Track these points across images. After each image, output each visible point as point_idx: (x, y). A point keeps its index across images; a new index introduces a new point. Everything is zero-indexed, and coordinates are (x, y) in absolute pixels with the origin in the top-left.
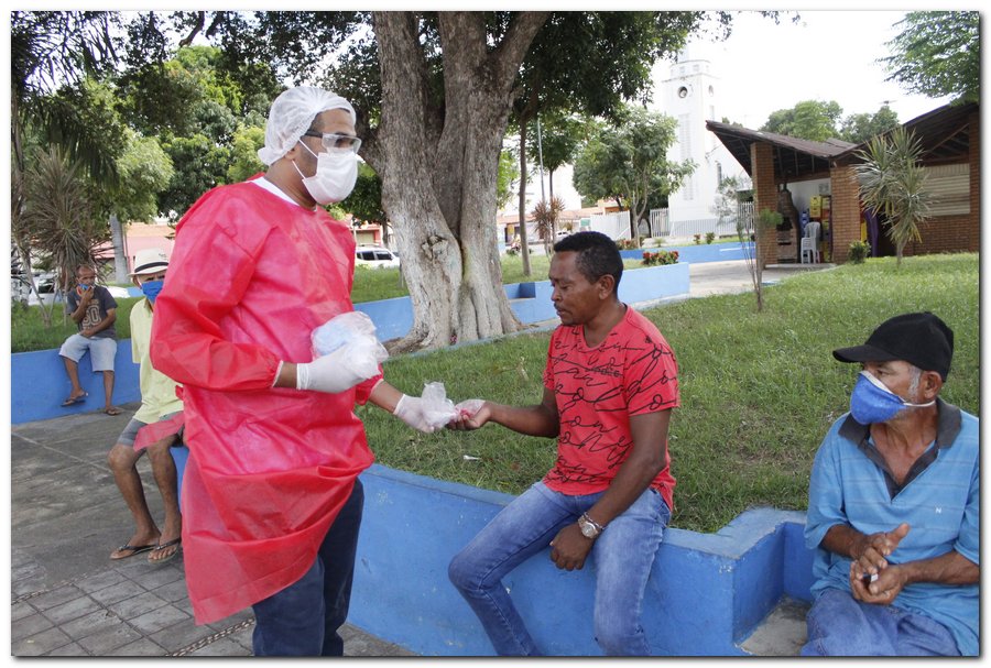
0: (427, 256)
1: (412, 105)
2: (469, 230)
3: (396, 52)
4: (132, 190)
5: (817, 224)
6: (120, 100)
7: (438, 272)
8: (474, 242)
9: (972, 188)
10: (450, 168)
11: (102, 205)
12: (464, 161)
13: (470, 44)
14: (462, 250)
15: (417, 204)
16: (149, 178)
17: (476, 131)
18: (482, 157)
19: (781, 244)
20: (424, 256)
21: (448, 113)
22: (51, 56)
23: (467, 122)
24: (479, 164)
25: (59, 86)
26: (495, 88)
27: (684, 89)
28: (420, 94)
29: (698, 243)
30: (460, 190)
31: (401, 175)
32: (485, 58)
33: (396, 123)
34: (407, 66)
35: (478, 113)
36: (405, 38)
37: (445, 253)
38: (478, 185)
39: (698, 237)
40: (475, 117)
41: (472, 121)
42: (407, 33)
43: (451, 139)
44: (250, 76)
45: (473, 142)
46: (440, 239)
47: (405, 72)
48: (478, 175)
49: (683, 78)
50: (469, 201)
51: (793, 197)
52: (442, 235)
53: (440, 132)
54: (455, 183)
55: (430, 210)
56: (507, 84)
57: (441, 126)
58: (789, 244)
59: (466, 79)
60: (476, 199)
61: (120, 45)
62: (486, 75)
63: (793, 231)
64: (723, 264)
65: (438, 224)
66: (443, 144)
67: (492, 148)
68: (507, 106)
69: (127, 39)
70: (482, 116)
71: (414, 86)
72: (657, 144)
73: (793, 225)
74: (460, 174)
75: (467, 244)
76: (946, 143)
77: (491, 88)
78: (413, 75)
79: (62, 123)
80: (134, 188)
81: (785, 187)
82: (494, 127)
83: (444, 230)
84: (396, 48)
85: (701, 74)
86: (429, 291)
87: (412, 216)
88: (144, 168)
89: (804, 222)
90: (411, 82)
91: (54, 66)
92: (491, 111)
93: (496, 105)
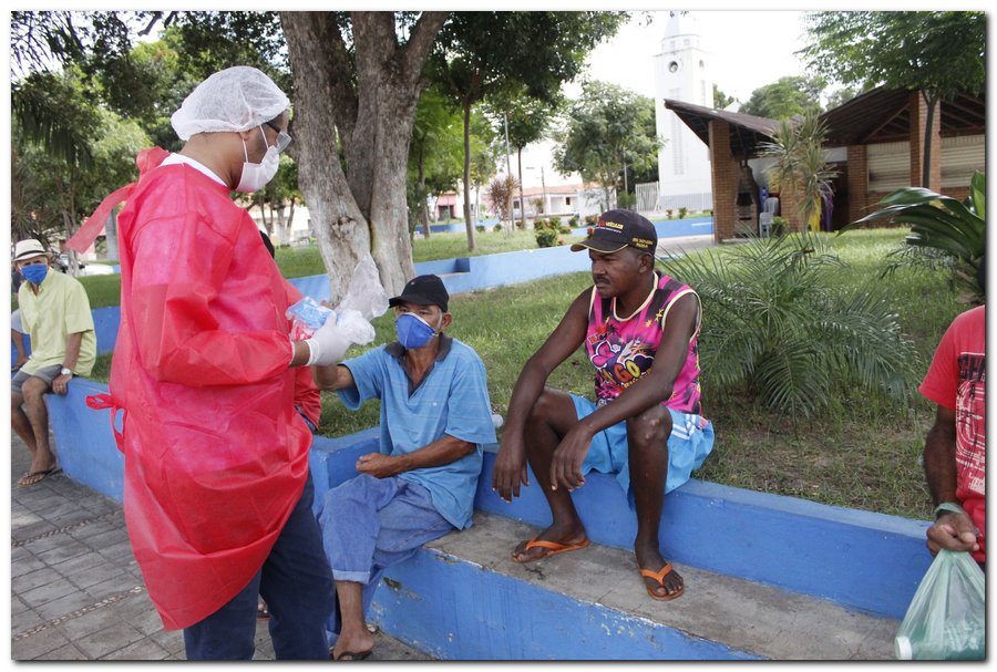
0: (336, 236)
1: (319, 99)
2: (379, 211)
3: (302, 51)
4: (112, 171)
5: (776, 199)
6: (89, 88)
7: (346, 249)
8: (382, 223)
9: (912, 165)
10: (363, 155)
11: (85, 185)
12: (375, 148)
13: (378, 41)
14: (371, 230)
15: (328, 188)
16: (129, 159)
17: (384, 121)
18: (390, 145)
19: (742, 219)
20: (333, 235)
21: (361, 105)
22: (18, 46)
23: (377, 112)
24: (388, 150)
25: (28, 75)
26: (402, 81)
27: (674, 63)
28: (328, 89)
29: (670, 218)
30: (370, 174)
31: (314, 164)
32: (393, 53)
33: (306, 116)
34: (313, 64)
35: (386, 105)
36: (311, 38)
37: (352, 232)
38: (386, 170)
39: (670, 212)
40: (383, 108)
41: (381, 112)
42: (313, 34)
43: (363, 128)
44: (212, 62)
45: (382, 130)
46: (350, 220)
47: (312, 70)
48: (386, 161)
49: (674, 53)
50: (378, 185)
51: (754, 173)
52: (351, 217)
53: (355, 122)
54: (367, 168)
55: (341, 194)
56: (413, 77)
57: (355, 116)
58: (749, 219)
59: (375, 73)
60: (385, 184)
61: (87, 34)
62: (393, 69)
63: (754, 206)
64: (691, 238)
65: (348, 207)
66: (357, 133)
67: (400, 136)
68: (414, 97)
69: (92, 29)
70: (389, 107)
71: (321, 82)
72: (627, 121)
73: (753, 200)
74: (372, 160)
75: (375, 225)
76: (893, 121)
77: (398, 81)
78: (319, 71)
79: (34, 110)
80: (115, 169)
81: (746, 162)
82: (401, 116)
83: (355, 212)
84: (302, 48)
85: (690, 49)
86: (340, 267)
87: (324, 199)
88: (124, 151)
89: (764, 197)
90: (318, 78)
91: (21, 55)
92: (398, 102)
93: (403, 96)
